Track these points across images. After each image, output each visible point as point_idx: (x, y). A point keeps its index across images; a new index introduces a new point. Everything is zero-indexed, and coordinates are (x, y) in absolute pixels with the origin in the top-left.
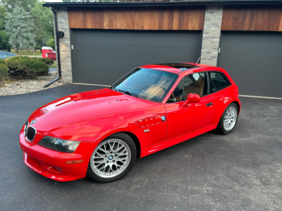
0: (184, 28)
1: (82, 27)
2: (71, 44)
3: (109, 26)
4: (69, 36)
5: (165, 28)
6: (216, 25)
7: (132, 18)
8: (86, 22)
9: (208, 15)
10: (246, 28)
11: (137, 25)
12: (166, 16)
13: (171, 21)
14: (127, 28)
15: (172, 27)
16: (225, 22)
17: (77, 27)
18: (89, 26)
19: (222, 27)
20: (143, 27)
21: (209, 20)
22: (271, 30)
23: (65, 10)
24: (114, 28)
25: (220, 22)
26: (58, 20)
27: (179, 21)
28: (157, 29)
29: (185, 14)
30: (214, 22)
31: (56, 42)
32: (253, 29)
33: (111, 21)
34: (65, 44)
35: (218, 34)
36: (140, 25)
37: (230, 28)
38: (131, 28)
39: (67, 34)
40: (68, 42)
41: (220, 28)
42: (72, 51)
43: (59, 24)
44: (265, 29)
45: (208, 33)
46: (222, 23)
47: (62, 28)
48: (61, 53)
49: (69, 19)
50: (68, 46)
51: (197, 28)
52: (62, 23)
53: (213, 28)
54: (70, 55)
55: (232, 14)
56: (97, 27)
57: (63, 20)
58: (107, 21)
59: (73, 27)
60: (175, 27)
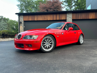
0: (61, 19)
1: (28, 20)
2: (24, 26)
3: (37, 19)
4: (23, 23)
5: (55, 19)
6: (70, 18)
7: (44, 17)
8: (29, 19)
9: (68, 15)
10: (80, 18)
11: (46, 19)
12: (55, 16)
13: (56, 17)
14: (43, 20)
15: (57, 19)
16: (73, 17)
17: (26, 20)
18: (30, 20)
19: (72, 18)
20: (48, 19)
21: (68, 16)
22: (87, 18)
23: (22, 15)
24: (38, 20)
25: (71, 17)
26: (20, 18)
27: (59, 17)
28: (52, 20)
29: (61, 15)
30: (70, 17)
31: (19, 25)
32: (82, 19)
33: (37, 18)
34: (22, 26)
35: (71, 20)
36: (47, 19)
37: (75, 18)
38: (44, 20)
39: (23, 22)
40: (23, 25)
41: (72, 19)
42: (24, 28)
43: (20, 20)
44: (85, 18)
45: (68, 20)
46: (72, 17)
47: (21, 21)
48: (20, 29)
49: (23, 18)
50: (23, 26)
51: (65, 19)
52: (21, 19)
53: (70, 19)
54: (23, 29)
55: (75, 15)
56: (33, 20)
57: (22, 18)
58: (36, 18)
59: (25, 20)
60: (58, 19)
